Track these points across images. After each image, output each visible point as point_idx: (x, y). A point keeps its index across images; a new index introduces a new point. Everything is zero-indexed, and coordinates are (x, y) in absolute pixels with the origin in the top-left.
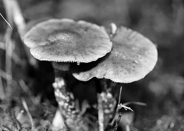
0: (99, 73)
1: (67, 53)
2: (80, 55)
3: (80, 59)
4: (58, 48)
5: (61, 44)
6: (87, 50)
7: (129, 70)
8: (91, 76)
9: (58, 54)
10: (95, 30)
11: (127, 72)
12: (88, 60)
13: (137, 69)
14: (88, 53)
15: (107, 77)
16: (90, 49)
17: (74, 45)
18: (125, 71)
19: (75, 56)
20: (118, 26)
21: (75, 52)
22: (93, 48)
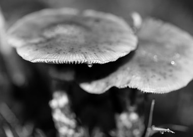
0: (120, 80)
1: (72, 51)
2: (92, 53)
3: (92, 59)
4: (59, 44)
5: (62, 40)
6: (101, 46)
7: (164, 76)
8: (107, 86)
9: (58, 52)
10: (110, 22)
11: (162, 78)
12: (104, 59)
13: (176, 73)
14: (103, 50)
15: (132, 85)
16: (106, 45)
17: (81, 40)
18: (158, 76)
19: (85, 54)
20: (144, 17)
21: (84, 50)
22: (110, 43)
